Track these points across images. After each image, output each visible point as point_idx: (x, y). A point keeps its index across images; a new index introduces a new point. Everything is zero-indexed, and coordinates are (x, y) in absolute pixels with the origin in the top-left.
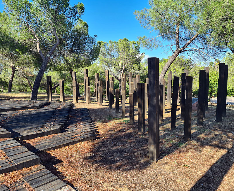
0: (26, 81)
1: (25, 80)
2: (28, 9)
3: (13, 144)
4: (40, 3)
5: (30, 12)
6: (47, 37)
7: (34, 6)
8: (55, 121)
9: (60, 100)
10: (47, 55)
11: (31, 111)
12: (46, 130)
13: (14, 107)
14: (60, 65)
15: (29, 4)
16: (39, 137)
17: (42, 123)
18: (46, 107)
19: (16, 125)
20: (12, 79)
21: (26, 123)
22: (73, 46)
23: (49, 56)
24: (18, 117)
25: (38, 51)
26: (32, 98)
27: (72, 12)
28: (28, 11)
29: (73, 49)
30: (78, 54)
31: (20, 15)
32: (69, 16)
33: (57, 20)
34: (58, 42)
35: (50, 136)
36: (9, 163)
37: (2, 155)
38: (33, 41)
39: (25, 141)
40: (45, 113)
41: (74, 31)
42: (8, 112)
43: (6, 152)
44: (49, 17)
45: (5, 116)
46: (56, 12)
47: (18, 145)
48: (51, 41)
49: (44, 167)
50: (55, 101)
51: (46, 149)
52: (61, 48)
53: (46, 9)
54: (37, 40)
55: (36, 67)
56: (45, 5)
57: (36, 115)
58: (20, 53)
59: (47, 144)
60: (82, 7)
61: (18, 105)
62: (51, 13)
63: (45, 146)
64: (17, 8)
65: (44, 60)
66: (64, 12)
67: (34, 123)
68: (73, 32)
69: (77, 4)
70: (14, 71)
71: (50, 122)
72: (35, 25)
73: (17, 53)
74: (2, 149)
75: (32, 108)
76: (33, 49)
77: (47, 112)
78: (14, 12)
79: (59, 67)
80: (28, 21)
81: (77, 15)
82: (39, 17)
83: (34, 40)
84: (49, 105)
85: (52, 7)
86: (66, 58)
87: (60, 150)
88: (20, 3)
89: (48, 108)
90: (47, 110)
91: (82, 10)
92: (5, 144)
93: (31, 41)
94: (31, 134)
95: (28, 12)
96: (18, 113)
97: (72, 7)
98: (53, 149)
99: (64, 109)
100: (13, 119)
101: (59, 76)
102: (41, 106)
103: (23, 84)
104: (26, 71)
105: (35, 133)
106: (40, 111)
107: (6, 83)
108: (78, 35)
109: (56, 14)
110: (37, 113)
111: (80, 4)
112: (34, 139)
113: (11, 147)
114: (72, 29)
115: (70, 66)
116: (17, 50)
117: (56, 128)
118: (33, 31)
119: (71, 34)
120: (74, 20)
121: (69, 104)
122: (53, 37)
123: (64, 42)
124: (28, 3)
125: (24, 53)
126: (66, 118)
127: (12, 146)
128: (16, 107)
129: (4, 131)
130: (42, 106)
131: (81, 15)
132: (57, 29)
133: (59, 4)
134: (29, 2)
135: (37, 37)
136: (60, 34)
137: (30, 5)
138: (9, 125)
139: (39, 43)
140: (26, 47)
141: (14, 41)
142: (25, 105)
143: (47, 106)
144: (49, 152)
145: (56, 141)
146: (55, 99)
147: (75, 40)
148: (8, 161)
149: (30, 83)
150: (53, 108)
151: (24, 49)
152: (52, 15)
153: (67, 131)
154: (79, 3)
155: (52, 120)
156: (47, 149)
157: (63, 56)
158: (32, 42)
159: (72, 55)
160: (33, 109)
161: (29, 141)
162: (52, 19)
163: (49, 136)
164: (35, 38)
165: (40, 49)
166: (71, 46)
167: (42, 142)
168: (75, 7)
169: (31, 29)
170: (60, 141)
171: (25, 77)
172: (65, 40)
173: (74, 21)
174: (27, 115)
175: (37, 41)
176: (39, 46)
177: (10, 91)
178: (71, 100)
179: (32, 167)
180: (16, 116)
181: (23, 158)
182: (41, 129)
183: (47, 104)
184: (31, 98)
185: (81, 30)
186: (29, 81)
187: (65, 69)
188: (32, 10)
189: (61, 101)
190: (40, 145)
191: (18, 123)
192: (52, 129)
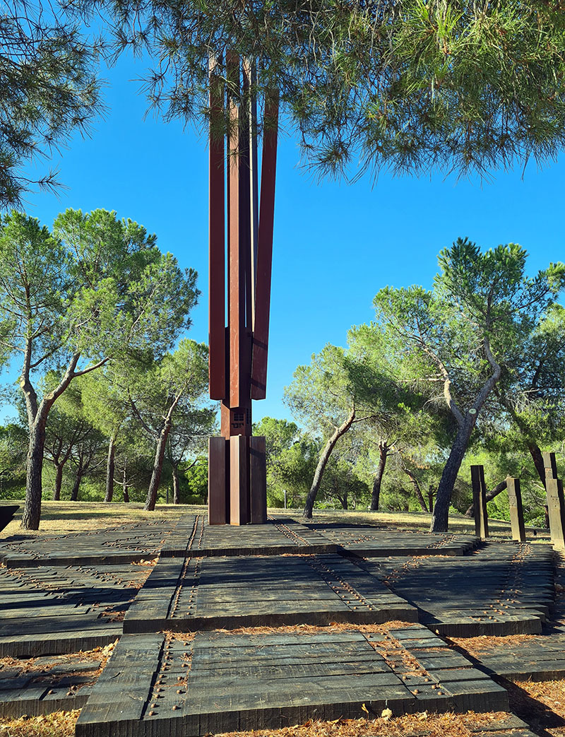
0: (408, 484)
1: (408, 478)
2: (423, 307)
3: (427, 641)
4: (450, 287)
5: (427, 313)
6: (469, 365)
7: (436, 298)
8: (518, 596)
9: (511, 537)
10: (470, 411)
11: (443, 561)
12: (500, 617)
13: (402, 545)
14: (504, 436)
15: (424, 297)
16: (485, 636)
17: (481, 597)
18: (480, 554)
19: (419, 592)
20: (381, 476)
21: (443, 592)
22: (535, 379)
23: (474, 412)
24: (416, 572)
25: (448, 402)
26: (435, 526)
27: (533, 291)
28: (422, 312)
29: (538, 388)
30: (554, 399)
31: (407, 324)
32: (525, 302)
33: (492, 319)
34: (496, 375)
35: (516, 639)
36: (433, 687)
37: (412, 663)
38: (435, 380)
39: (451, 639)
40: (480, 569)
41: (538, 340)
42: (390, 557)
43: (419, 658)
44: (472, 317)
45: (388, 567)
46: (490, 300)
47: (441, 647)
48: (476, 373)
49: (521, 723)
50: (500, 540)
51: (512, 674)
52: (502, 388)
53: (464, 299)
54: (442, 375)
55: (441, 442)
56: (463, 291)
57: (461, 573)
58: (408, 412)
59: (511, 659)
60: (560, 273)
61: (411, 542)
62: (477, 306)
63: (509, 664)
64: (402, 311)
65: (461, 423)
66: (511, 295)
67: (462, 595)
68: (535, 343)
69: (547, 268)
70: (383, 457)
71: (504, 597)
72: (438, 342)
73: (401, 411)
74: (407, 649)
75: (444, 551)
76: (435, 399)
77: (486, 567)
78: (395, 322)
79: (502, 441)
80: (422, 334)
81: (548, 296)
82: (447, 322)
83: (438, 377)
84: (487, 550)
85: (478, 291)
86: (518, 414)
87: (554, 686)
88: (406, 299)
89: (485, 558)
90: (486, 563)
91: (560, 281)
92: (409, 637)
93: (430, 379)
94: (463, 621)
95: (422, 314)
96: (415, 562)
97: (532, 279)
98: (533, 680)
99: (532, 565)
100: (408, 576)
101: (498, 466)
102: (467, 551)
103: (402, 491)
104: (410, 455)
105: (474, 621)
106: (467, 562)
107: (365, 486)
108: (550, 347)
109: (489, 305)
110: (459, 568)
111: (555, 266)
112: (471, 639)
113: (426, 647)
114: (533, 334)
115: (531, 436)
116: (401, 405)
117: (526, 616)
118: (434, 354)
119: (531, 347)
120: (539, 310)
121: (544, 551)
122: (482, 362)
123: (512, 371)
124: (423, 294)
125: (414, 411)
126: (548, 591)
127: (428, 645)
128: (408, 546)
129: (401, 603)
130: (469, 550)
131: (558, 293)
132: (492, 342)
133: (496, 280)
134: (425, 291)
135: (444, 369)
136: (501, 353)
137: (426, 298)
138: (403, 589)
139: (450, 382)
140: (419, 396)
141: (393, 383)
142: (425, 543)
143: (482, 551)
144: (522, 685)
145: (538, 658)
146: (496, 534)
147: (541, 363)
148: (429, 681)
149: (418, 487)
150: (498, 558)
151: (416, 400)
152: (481, 310)
153: (561, 632)
154: (553, 265)
155: (508, 592)
156: (516, 674)
157: (511, 410)
158: (433, 382)
159: (535, 405)
160: (447, 557)
161: (462, 642)
162: (481, 318)
163: (509, 637)
164: (439, 371)
165: (452, 397)
166: (531, 381)
167: (496, 651)
168: (542, 275)
169: (430, 351)
170: (547, 658)
171: (407, 472)
172: (512, 367)
173: (540, 312)
174: (437, 570)
175: (445, 379)
176: (450, 390)
177: (376, 508)
178: (543, 539)
179: (491, 716)
180: (412, 570)
181: (464, 683)
182: (485, 612)
183: (480, 545)
184: (432, 526)
185: (560, 332)
186: (416, 482)
187: (517, 445)
188: (432, 309)
189: (513, 539)
190: (494, 659)
191: (422, 589)
192: (516, 618)
